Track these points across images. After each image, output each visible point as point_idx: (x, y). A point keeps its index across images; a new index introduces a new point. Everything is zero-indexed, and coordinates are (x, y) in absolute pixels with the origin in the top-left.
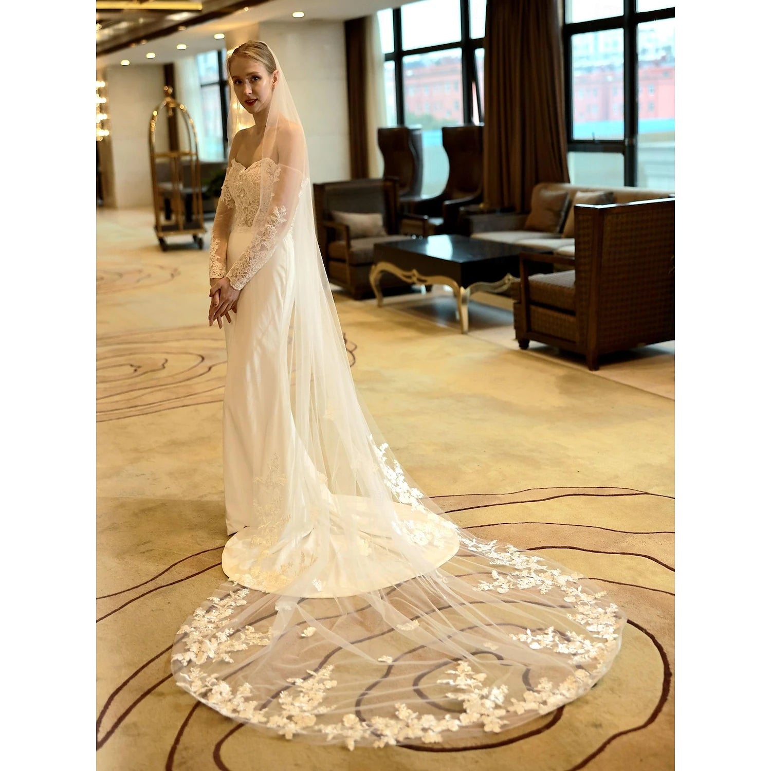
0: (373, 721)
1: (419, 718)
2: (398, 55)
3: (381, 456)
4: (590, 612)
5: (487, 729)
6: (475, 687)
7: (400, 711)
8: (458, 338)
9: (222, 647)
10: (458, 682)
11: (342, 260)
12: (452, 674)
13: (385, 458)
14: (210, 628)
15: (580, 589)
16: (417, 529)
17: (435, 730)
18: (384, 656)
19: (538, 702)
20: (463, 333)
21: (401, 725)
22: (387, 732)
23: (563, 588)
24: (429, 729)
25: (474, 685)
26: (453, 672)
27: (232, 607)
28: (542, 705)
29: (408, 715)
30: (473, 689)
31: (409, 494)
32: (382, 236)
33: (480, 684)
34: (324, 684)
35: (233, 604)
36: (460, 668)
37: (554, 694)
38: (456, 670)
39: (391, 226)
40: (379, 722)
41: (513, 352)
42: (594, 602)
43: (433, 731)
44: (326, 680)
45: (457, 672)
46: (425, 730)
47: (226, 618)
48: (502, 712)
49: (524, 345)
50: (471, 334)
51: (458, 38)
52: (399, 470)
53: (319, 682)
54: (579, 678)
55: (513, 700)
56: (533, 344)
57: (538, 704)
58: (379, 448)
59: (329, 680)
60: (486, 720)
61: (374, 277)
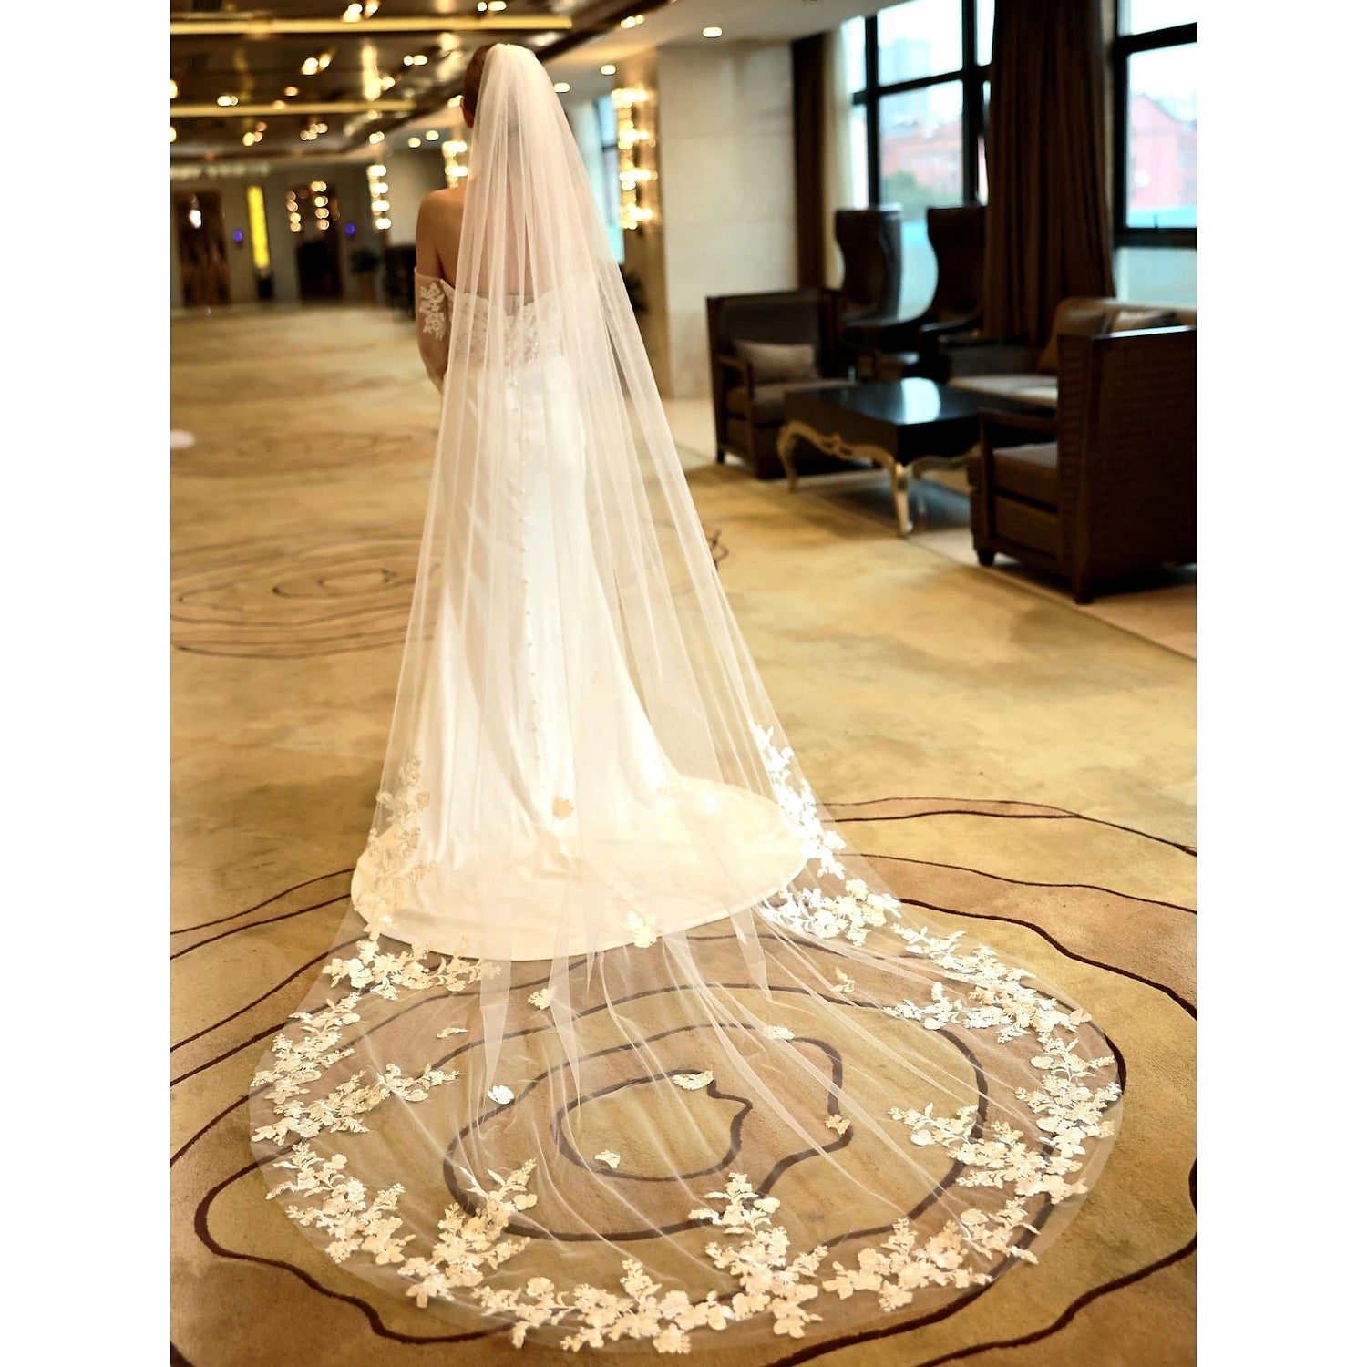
0: (578, 1292)
1: (660, 1296)
2: (872, 95)
3: (781, 769)
4: (1063, 1093)
5: (779, 1329)
6: (758, 1228)
7: (630, 1277)
8: (890, 545)
9: (347, 1103)
10: (727, 1219)
11: (741, 417)
12: (718, 1199)
13: (787, 773)
14: (308, 1070)
15: (1072, 1045)
16: (823, 908)
17: (681, 1326)
18: (607, 1151)
19: (883, 1276)
20: (901, 536)
21: (625, 1305)
22: (596, 1319)
23: (1043, 1039)
24: (672, 1321)
25: (756, 1223)
26: (720, 1195)
27: (337, 1028)
28: (887, 1283)
29: (642, 1286)
30: (754, 1232)
31: (819, 841)
32: (811, 380)
33: (767, 1221)
34: (513, 1203)
35: (337, 1021)
36: (731, 1187)
37: (914, 1259)
38: (724, 1190)
39: (829, 364)
40: (587, 1295)
41: (966, 570)
42: (1083, 1074)
43: (679, 1328)
44: (519, 1192)
45: (726, 1196)
46: (663, 1323)
47: (332, 1049)
48: (811, 1292)
49: (986, 558)
50: (914, 539)
51: (957, 65)
52: (808, 796)
53: (505, 1199)
54: (967, 1227)
55: (837, 1266)
56: (1000, 558)
57: (881, 1279)
58: (780, 753)
59: (523, 1193)
60: (780, 1309)
61: (783, 445)
